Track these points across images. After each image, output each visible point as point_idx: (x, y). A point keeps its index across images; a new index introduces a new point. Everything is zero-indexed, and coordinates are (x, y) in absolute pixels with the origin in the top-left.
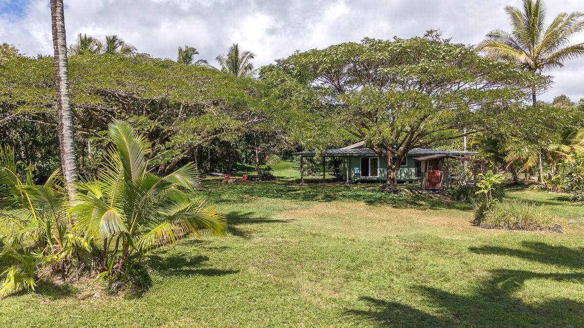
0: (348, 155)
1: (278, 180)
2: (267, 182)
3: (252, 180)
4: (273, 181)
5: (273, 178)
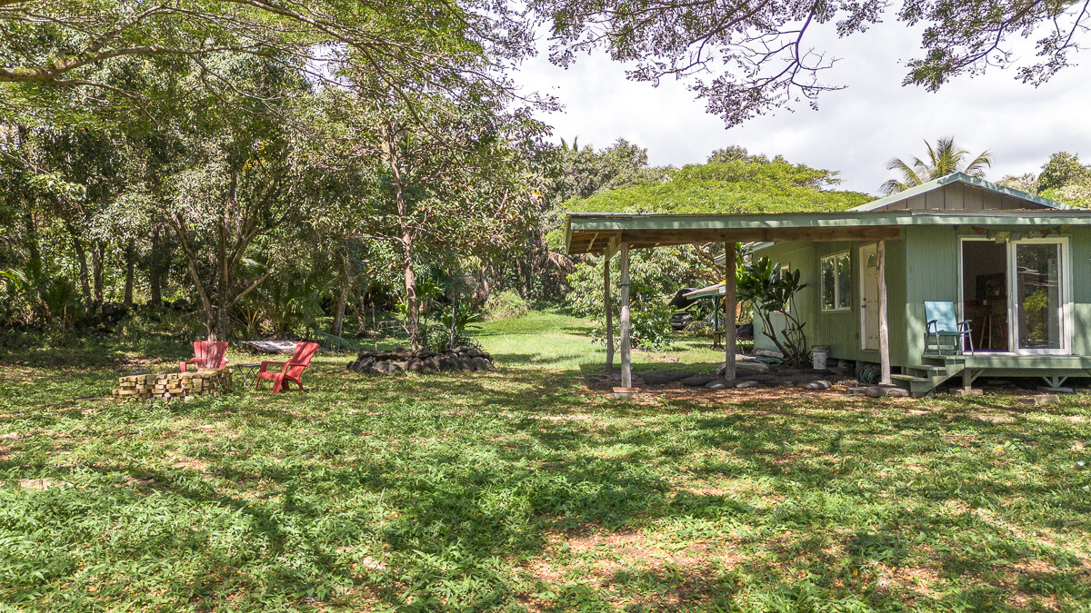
1: (501, 372)
2: (437, 385)
3: (368, 371)
4: (475, 375)
5: (478, 361)
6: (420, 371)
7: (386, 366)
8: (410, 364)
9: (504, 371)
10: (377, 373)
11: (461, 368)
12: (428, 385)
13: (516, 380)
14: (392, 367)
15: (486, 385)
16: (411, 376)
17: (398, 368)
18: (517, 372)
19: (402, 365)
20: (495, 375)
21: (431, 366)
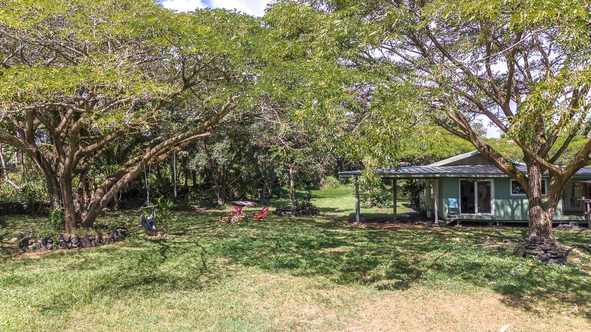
0: (438, 175)
1: (321, 216)
2: (302, 220)
3: (280, 215)
4: (313, 217)
5: (314, 211)
6: (296, 215)
7: (285, 213)
8: (293, 213)
9: (323, 215)
10: (282, 216)
11: (309, 214)
12: (299, 220)
13: (326, 219)
14: (287, 214)
15: (317, 221)
16: (293, 217)
17: (289, 214)
18: (328, 216)
19: (290, 213)
20: (320, 217)
21: (299, 213)
